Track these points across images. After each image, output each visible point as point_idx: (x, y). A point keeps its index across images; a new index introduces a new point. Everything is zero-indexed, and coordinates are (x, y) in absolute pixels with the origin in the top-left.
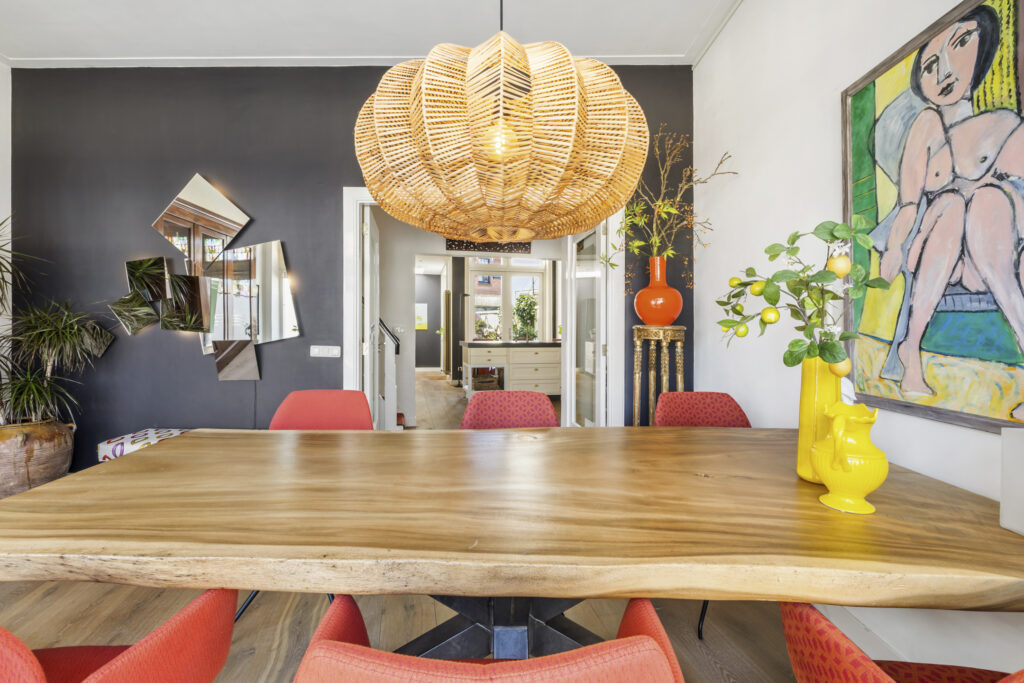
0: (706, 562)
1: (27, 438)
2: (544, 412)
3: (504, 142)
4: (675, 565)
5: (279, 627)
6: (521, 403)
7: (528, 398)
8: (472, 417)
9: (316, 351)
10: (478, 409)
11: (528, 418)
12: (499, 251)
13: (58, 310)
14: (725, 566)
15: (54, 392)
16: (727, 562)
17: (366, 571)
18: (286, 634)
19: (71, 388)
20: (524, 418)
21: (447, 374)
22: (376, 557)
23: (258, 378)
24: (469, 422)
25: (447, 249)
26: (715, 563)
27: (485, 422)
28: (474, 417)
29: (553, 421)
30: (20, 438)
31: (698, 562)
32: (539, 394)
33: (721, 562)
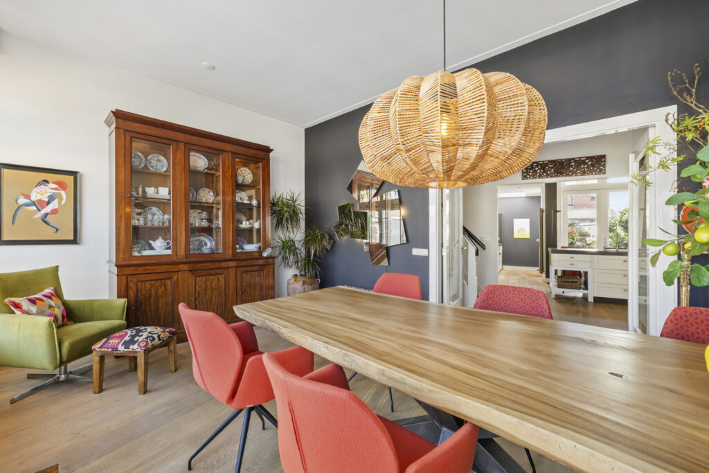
0: (502, 412)
1: (304, 283)
2: (540, 305)
3: (446, 127)
4: (479, 405)
5: (369, 391)
6: (522, 296)
7: (529, 293)
8: (482, 301)
9: (416, 252)
10: (487, 296)
11: (527, 308)
12: (571, 175)
13: (315, 229)
14: (515, 419)
15: (313, 265)
16: (518, 418)
17: (337, 353)
18: (370, 396)
19: (319, 264)
20: (523, 308)
21: (541, 273)
22: (341, 349)
23: (387, 265)
24: (480, 304)
25: (523, 179)
26: (508, 414)
27: (492, 306)
28: (484, 301)
29: (547, 314)
30: (302, 283)
31: (497, 409)
32: (538, 292)
33: (513, 416)
